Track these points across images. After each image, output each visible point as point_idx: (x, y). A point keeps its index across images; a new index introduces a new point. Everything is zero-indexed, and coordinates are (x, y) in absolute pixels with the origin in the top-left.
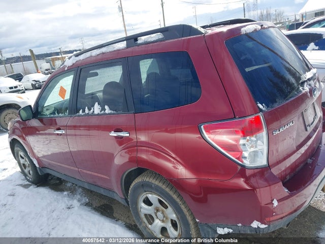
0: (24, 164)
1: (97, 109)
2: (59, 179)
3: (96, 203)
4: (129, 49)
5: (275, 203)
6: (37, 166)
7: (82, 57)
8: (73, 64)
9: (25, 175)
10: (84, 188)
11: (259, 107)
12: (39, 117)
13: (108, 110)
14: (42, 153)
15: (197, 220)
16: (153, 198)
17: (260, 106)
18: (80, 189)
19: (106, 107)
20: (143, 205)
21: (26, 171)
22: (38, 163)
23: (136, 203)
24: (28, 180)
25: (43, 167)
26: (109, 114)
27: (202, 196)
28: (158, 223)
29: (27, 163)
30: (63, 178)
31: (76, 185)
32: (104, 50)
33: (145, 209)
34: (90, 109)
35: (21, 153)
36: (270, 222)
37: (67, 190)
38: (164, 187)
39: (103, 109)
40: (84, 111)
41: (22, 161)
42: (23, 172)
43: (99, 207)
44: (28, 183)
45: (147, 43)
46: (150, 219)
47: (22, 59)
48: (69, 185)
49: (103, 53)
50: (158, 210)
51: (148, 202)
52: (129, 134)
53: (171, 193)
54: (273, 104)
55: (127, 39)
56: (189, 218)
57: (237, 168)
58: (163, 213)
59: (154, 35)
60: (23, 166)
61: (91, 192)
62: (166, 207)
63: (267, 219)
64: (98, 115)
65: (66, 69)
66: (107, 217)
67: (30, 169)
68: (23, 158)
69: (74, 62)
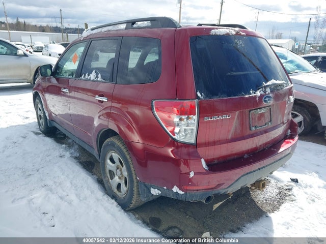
0: (40, 116)
1: (93, 76)
2: (64, 135)
3: (84, 159)
4: (126, 31)
5: (192, 174)
6: (48, 118)
7: (95, 31)
8: (88, 36)
9: (39, 125)
10: (80, 146)
11: (197, 95)
12: (56, 76)
13: (100, 79)
14: (59, 112)
15: (138, 179)
16: (116, 156)
17: (199, 94)
18: (77, 146)
19: (99, 75)
20: (109, 161)
21: (41, 121)
22: (49, 116)
23: (104, 160)
24: (40, 130)
25: (52, 120)
26: (100, 82)
27: (144, 161)
28: (116, 179)
29: (42, 115)
30: (67, 134)
31: (75, 142)
32: (110, 28)
33: (110, 165)
34: (89, 75)
35: (39, 106)
36: (187, 190)
37: (66, 144)
38: (123, 148)
39: (97, 77)
40: (85, 77)
41: (39, 112)
42: (39, 122)
43: (84, 162)
44: (40, 132)
45: (139, 28)
46: (112, 174)
47: (78, 31)
48: (70, 141)
49: (109, 31)
50: (118, 168)
51: (112, 160)
52: (107, 99)
53: (126, 154)
54: (212, 96)
55: (127, 22)
56: (134, 177)
57: (168, 139)
58: (121, 171)
59: (146, 22)
60: (39, 117)
61: (84, 150)
62: (123, 166)
63: (185, 187)
64: (93, 81)
65: (82, 39)
66: (87, 170)
67: (43, 120)
68: (40, 110)
69: (89, 34)
